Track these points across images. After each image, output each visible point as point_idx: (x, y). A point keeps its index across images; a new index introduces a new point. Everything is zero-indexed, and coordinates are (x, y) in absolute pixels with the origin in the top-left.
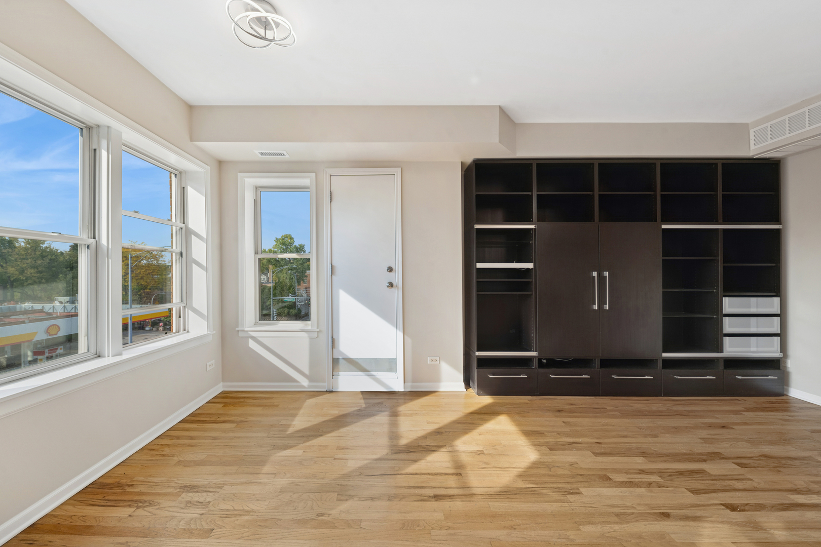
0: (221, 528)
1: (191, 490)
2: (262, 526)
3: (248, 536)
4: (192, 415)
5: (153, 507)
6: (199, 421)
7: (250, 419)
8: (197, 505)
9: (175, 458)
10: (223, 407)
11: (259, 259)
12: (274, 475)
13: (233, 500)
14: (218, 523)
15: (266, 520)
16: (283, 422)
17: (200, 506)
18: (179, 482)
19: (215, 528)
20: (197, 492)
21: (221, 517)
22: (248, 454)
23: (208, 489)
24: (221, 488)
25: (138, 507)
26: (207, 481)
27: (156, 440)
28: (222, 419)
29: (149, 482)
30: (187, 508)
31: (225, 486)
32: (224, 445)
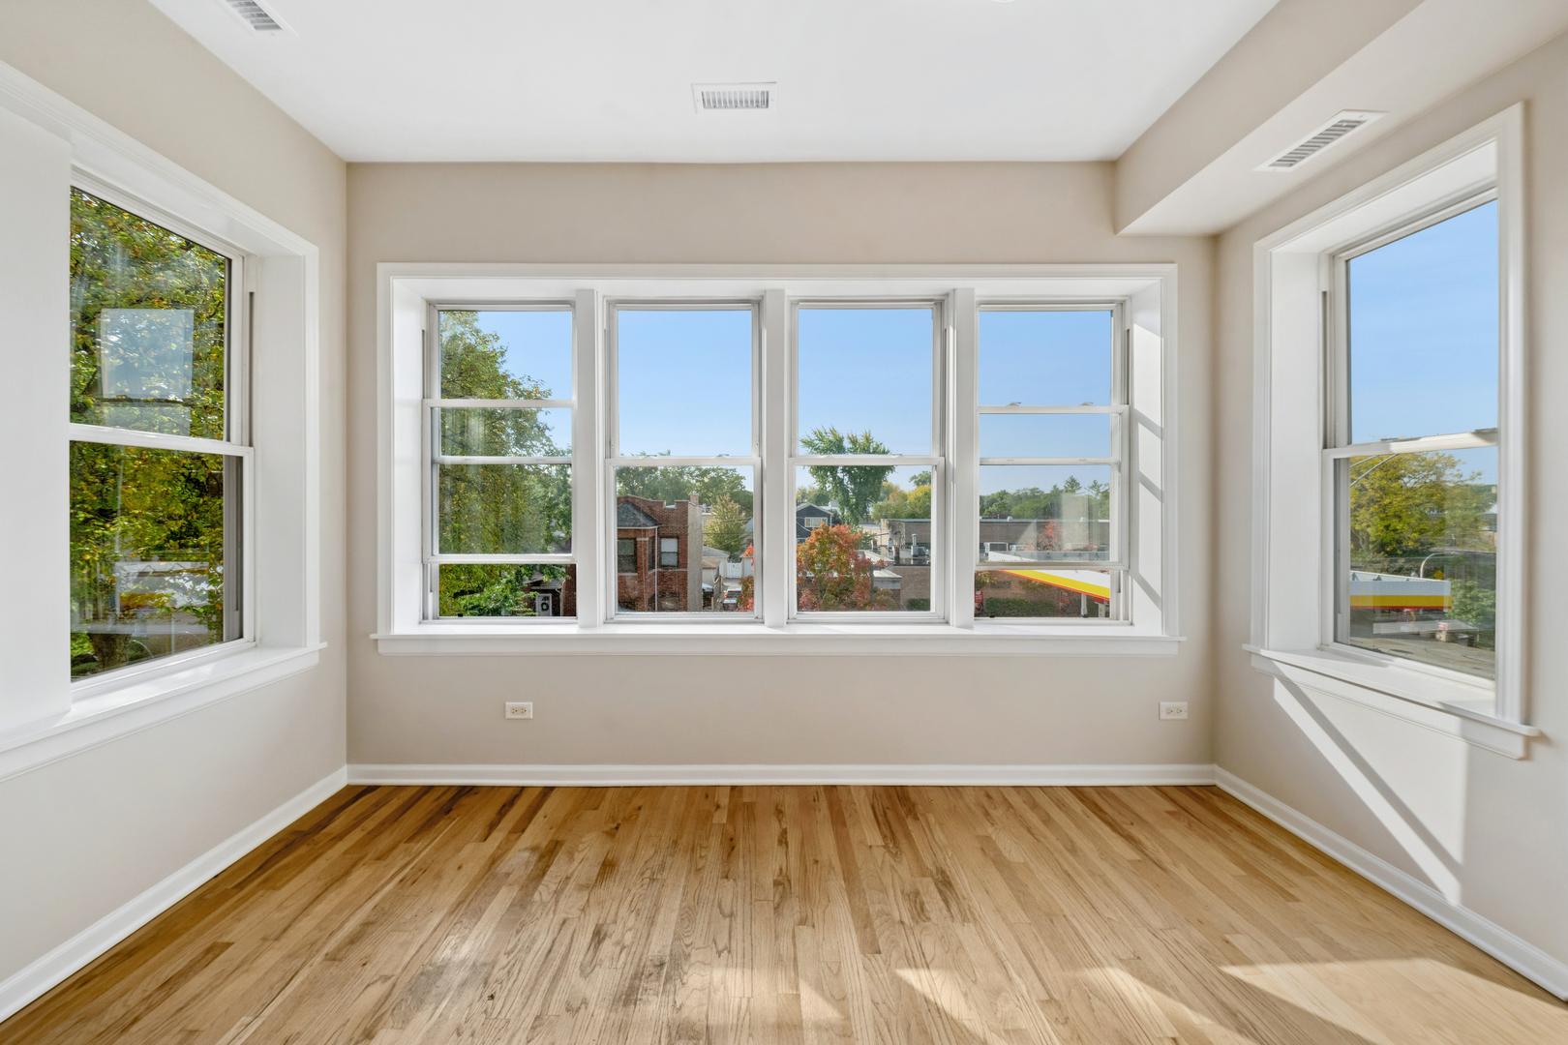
0: (885, 962)
1: (940, 885)
2: (908, 1030)
3: (881, 1015)
4: (1101, 790)
5: (892, 860)
6: (1096, 805)
7: (1183, 873)
8: (916, 908)
9: (990, 830)
10: (1168, 812)
11: (1336, 461)
12: (1047, 997)
13: (947, 953)
14: (893, 953)
15: (926, 1032)
16: (1240, 941)
17: (915, 911)
18: (948, 861)
19: (883, 955)
20: (940, 892)
21: (906, 951)
22: (1074, 922)
23: (953, 905)
24: (964, 921)
25: (886, 846)
26: (968, 894)
27: (1012, 789)
28: (1134, 831)
29: (930, 829)
30: (907, 897)
31: (971, 924)
32: (1066, 872)
